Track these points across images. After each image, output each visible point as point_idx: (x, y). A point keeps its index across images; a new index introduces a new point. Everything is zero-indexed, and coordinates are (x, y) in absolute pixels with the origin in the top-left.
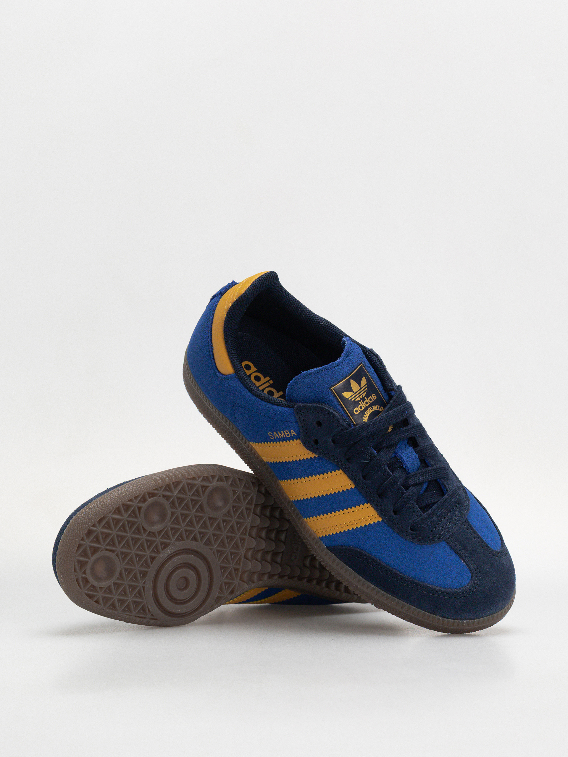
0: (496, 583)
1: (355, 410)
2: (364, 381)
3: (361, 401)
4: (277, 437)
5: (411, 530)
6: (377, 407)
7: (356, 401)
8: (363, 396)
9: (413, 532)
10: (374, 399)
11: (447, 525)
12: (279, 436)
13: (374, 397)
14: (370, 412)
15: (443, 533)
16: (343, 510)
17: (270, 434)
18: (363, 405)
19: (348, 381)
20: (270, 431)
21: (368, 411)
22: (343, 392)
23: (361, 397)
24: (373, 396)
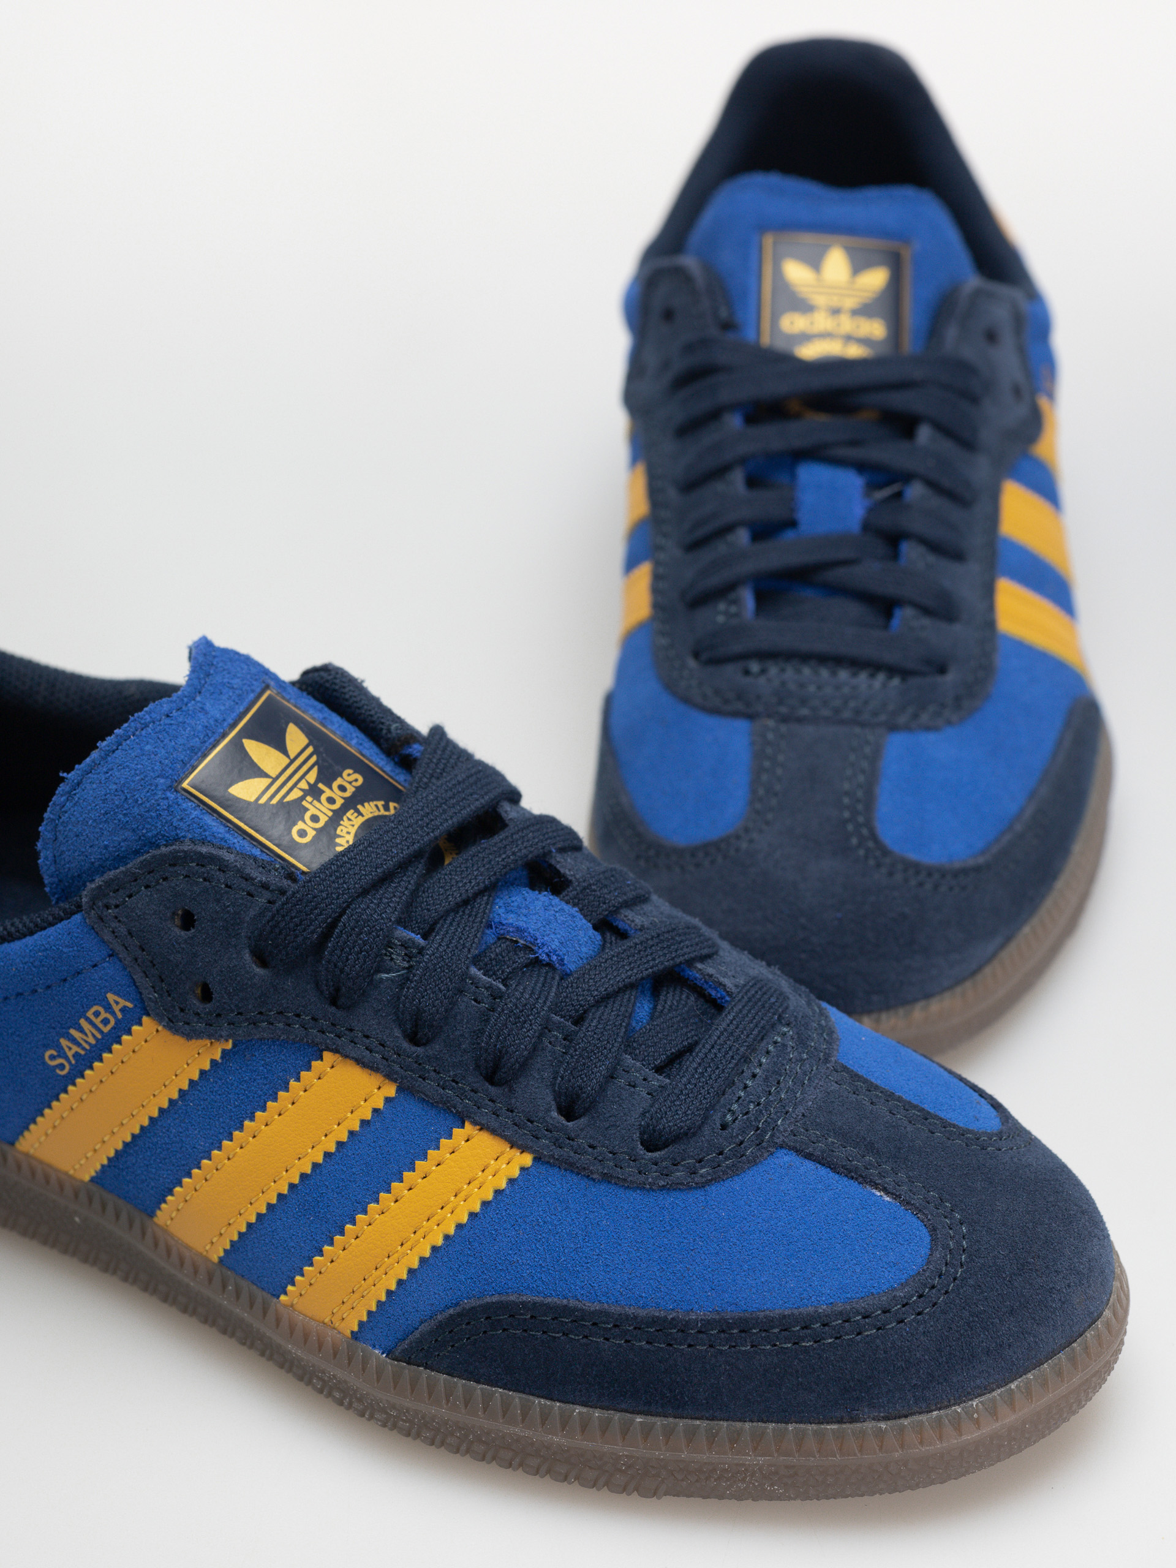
0: (1030, 1225)
1: (295, 830)
2: (296, 739)
3: (309, 799)
4: (76, 1055)
5: (649, 1150)
6: (377, 806)
7: (288, 802)
8: (308, 783)
9: (657, 1154)
10: (354, 784)
11: (770, 1092)
12: (79, 1045)
13: (351, 779)
14: (353, 826)
15: (766, 1121)
16: (389, 1191)
17: (52, 1057)
18: (321, 810)
19: (237, 745)
20: (47, 1047)
21: (345, 822)
22: (231, 785)
23: (303, 785)
24: (349, 775)
